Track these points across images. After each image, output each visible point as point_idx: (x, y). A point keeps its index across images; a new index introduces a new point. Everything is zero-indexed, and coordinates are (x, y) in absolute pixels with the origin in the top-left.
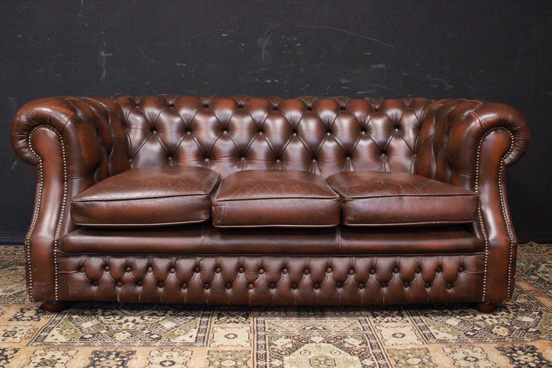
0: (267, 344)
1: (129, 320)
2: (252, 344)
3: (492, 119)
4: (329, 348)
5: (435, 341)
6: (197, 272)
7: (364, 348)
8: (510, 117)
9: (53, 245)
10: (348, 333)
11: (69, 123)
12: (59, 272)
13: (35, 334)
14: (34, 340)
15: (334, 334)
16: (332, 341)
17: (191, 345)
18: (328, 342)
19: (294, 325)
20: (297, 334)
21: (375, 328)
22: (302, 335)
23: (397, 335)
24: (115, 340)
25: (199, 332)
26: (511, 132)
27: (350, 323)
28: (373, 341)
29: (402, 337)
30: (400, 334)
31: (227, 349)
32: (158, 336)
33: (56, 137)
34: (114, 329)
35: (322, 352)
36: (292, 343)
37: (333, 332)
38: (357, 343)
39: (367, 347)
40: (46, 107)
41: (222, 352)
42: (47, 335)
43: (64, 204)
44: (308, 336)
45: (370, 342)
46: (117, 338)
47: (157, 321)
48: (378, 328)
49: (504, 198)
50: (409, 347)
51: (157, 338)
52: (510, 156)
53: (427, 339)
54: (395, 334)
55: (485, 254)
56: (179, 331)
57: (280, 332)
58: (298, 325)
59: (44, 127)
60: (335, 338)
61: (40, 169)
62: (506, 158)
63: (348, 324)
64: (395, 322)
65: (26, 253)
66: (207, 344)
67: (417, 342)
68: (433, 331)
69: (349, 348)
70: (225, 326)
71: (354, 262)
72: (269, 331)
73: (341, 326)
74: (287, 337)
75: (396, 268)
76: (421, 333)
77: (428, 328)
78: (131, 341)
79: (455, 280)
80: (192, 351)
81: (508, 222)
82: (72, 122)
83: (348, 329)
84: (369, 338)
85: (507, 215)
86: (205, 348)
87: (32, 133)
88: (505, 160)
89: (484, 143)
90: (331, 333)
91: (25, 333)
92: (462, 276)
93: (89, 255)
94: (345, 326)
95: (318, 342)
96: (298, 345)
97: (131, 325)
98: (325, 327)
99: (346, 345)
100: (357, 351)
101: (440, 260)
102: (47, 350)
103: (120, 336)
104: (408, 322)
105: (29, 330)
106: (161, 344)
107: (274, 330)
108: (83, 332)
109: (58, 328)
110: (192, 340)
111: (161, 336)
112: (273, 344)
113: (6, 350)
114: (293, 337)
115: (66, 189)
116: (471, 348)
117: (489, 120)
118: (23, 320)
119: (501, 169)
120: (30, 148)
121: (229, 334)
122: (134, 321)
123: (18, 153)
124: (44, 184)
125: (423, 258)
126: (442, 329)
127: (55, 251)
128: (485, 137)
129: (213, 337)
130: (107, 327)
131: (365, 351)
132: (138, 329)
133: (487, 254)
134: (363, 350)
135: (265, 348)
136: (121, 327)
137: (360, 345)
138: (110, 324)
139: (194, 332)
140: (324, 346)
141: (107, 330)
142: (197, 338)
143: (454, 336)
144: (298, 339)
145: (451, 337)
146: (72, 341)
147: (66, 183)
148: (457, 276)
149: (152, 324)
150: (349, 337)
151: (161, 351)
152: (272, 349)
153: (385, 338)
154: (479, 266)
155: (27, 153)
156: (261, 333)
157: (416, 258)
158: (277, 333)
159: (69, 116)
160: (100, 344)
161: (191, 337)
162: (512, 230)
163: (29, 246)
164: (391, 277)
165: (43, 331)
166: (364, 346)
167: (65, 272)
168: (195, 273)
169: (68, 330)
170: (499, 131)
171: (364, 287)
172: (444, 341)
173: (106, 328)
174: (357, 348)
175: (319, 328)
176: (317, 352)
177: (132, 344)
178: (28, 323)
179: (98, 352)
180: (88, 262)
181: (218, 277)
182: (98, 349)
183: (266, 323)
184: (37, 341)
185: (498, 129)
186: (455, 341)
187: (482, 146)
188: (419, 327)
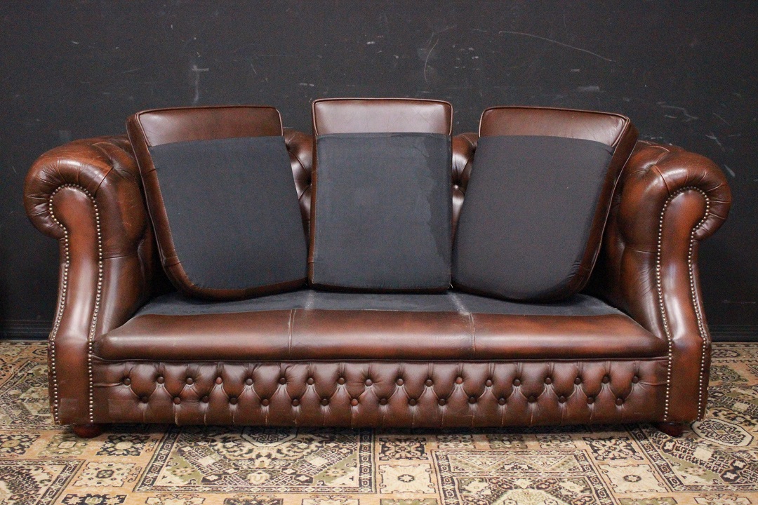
0: (457, 490)
1: (262, 454)
2: (437, 490)
3: (680, 176)
4: (540, 496)
5: (683, 488)
6: (283, 384)
7: (589, 497)
8: (705, 174)
9: (86, 348)
10: (563, 474)
11: (105, 181)
12: (95, 385)
13: (140, 475)
14: (140, 483)
15: (544, 476)
16: (543, 486)
17: (355, 491)
18: (538, 488)
19: (488, 463)
20: (495, 476)
21: (598, 468)
22: (501, 478)
23: (630, 478)
24: (251, 484)
25: (361, 472)
26: (706, 193)
27: (564, 460)
28: (599, 487)
29: (637, 481)
30: (634, 476)
31: (404, 496)
32: (308, 478)
33: (86, 200)
34: (245, 467)
35: (533, 501)
36: (490, 488)
37: (543, 472)
38: (577, 489)
39: (591, 495)
40: (73, 160)
41: (399, 500)
42: (157, 477)
43: (99, 292)
44: (509, 478)
45: (595, 488)
46: (252, 481)
47: (300, 455)
48: (602, 467)
49: (695, 282)
50: (649, 495)
51: (306, 481)
52: (705, 225)
53: (672, 485)
54: (627, 476)
55: (668, 359)
56: (334, 470)
57: (471, 472)
58: (494, 462)
59: (70, 187)
60: (546, 481)
61: (64, 244)
62: (698, 228)
63: (561, 462)
64: (625, 458)
65: (50, 360)
66: (376, 489)
67: (658, 488)
68: (679, 474)
69: (567, 496)
70: (395, 463)
71: (492, 369)
72: (456, 471)
73: (551, 464)
74: (482, 480)
75: (548, 377)
76: (663, 476)
77: (671, 470)
78: (272, 484)
79: (627, 394)
80: (358, 500)
81: (700, 315)
82: (109, 180)
83: (562, 468)
84: (592, 483)
85: (699, 305)
86: (375, 495)
87: (53, 195)
88: (697, 231)
89: (668, 208)
90: (540, 474)
91: (126, 474)
92: (637, 388)
93: (136, 361)
94: (557, 464)
95: (524, 487)
96: (498, 492)
97: (267, 461)
98: (529, 466)
99: (564, 492)
100: (580, 500)
101: (608, 367)
102: (163, 498)
103: (256, 477)
104: (642, 458)
105: (131, 471)
106: (313, 489)
107: (463, 470)
108: (203, 472)
109: (169, 468)
110: (355, 484)
111: (312, 478)
112: (464, 490)
113: (107, 497)
114: (490, 479)
115: (101, 271)
116: (734, 498)
117: (676, 177)
118: (117, 455)
119: (692, 243)
120: (51, 215)
121: (403, 476)
122: (269, 456)
123: (34, 222)
124: (70, 264)
125: (585, 364)
126: (690, 470)
127: (90, 356)
128: (671, 201)
129: (382, 480)
130: (234, 464)
131: (590, 500)
132: (278, 467)
133: (670, 358)
134: (587, 499)
135: (456, 496)
136: (254, 465)
137: (582, 492)
138: (238, 460)
139: (355, 472)
140: (534, 494)
141: (236, 469)
142: (360, 480)
143: (708, 480)
144: (497, 483)
145: (705, 483)
146: (192, 485)
147: (100, 262)
148: (630, 387)
149: (295, 460)
150: (566, 480)
151: (316, 499)
152: (465, 497)
153: (615, 482)
154: (661, 375)
155: (47, 223)
156: (446, 474)
157: (575, 364)
158: (467, 474)
159: (105, 172)
160: (232, 489)
161: (352, 479)
162: (705, 326)
163: (53, 349)
164: (542, 389)
165: (150, 471)
166: (587, 493)
167: (104, 385)
168: (280, 385)
169: (182, 469)
170: (690, 191)
171: (506, 402)
172: (695, 488)
173: (233, 466)
174: (578, 496)
175: (523, 466)
176: (526, 501)
177: (274, 489)
178: (125, 459)
179: (232, 501)
180: (134, 371)
181: (311, 390)
182: (231, 496)
183: (450, 460)
184: (145, 485)
185: (688, 190)
186: (711, 488)
187: (667, 212)
188: (659, 467)
